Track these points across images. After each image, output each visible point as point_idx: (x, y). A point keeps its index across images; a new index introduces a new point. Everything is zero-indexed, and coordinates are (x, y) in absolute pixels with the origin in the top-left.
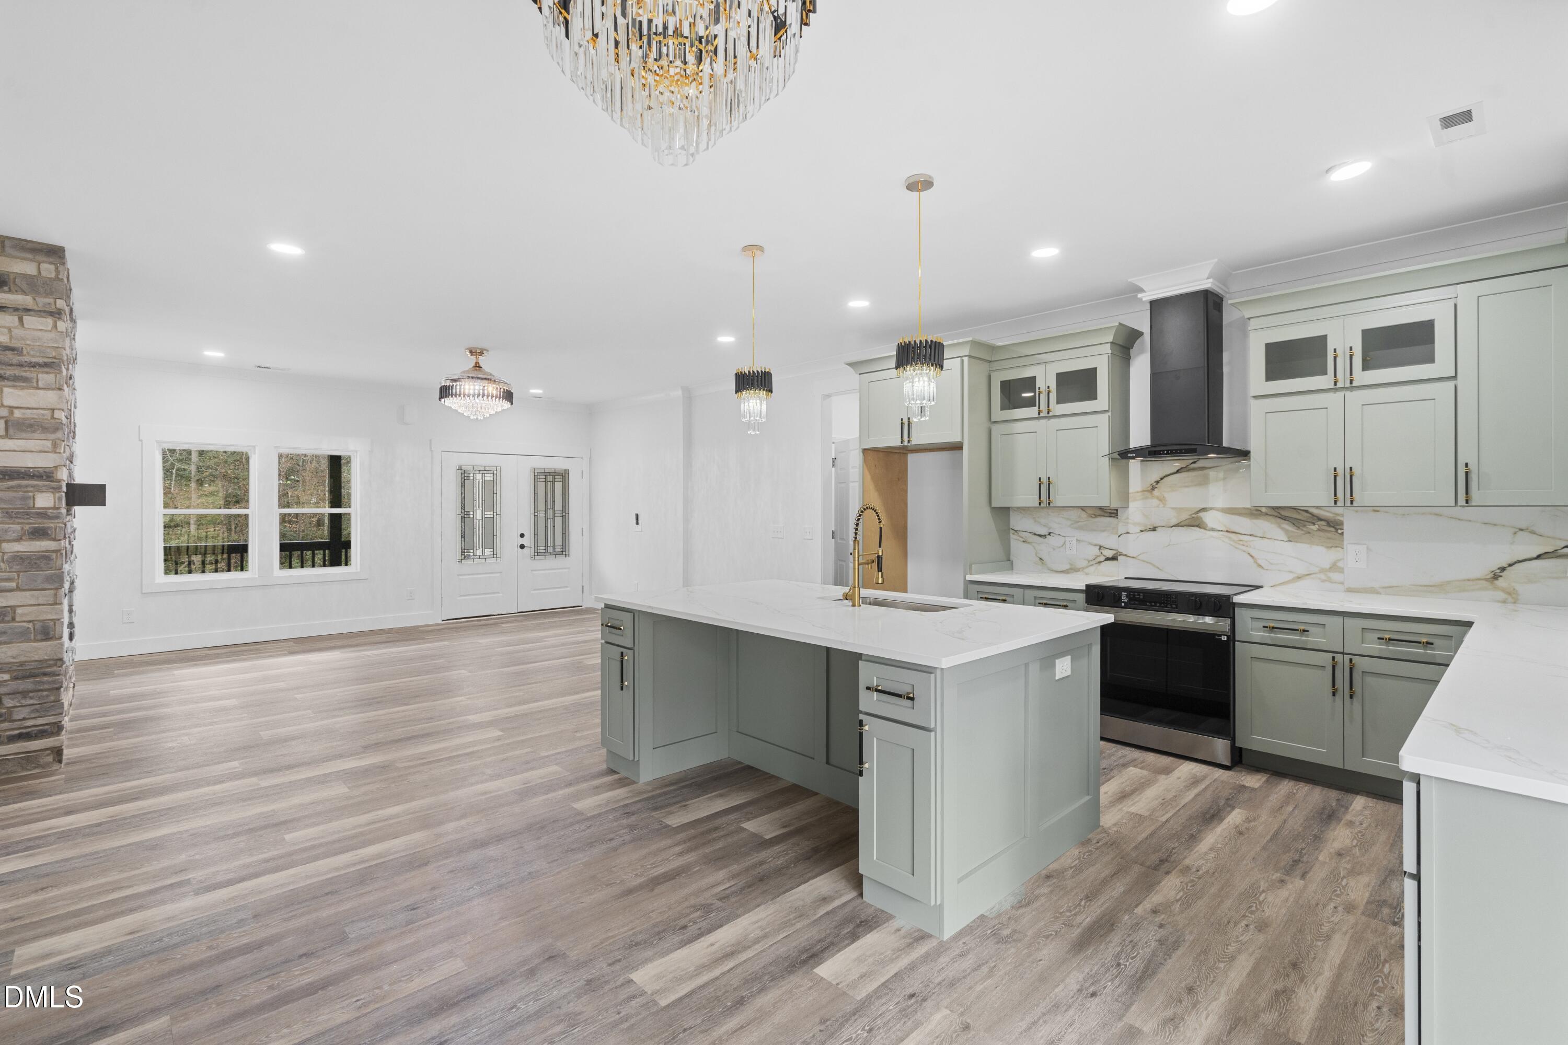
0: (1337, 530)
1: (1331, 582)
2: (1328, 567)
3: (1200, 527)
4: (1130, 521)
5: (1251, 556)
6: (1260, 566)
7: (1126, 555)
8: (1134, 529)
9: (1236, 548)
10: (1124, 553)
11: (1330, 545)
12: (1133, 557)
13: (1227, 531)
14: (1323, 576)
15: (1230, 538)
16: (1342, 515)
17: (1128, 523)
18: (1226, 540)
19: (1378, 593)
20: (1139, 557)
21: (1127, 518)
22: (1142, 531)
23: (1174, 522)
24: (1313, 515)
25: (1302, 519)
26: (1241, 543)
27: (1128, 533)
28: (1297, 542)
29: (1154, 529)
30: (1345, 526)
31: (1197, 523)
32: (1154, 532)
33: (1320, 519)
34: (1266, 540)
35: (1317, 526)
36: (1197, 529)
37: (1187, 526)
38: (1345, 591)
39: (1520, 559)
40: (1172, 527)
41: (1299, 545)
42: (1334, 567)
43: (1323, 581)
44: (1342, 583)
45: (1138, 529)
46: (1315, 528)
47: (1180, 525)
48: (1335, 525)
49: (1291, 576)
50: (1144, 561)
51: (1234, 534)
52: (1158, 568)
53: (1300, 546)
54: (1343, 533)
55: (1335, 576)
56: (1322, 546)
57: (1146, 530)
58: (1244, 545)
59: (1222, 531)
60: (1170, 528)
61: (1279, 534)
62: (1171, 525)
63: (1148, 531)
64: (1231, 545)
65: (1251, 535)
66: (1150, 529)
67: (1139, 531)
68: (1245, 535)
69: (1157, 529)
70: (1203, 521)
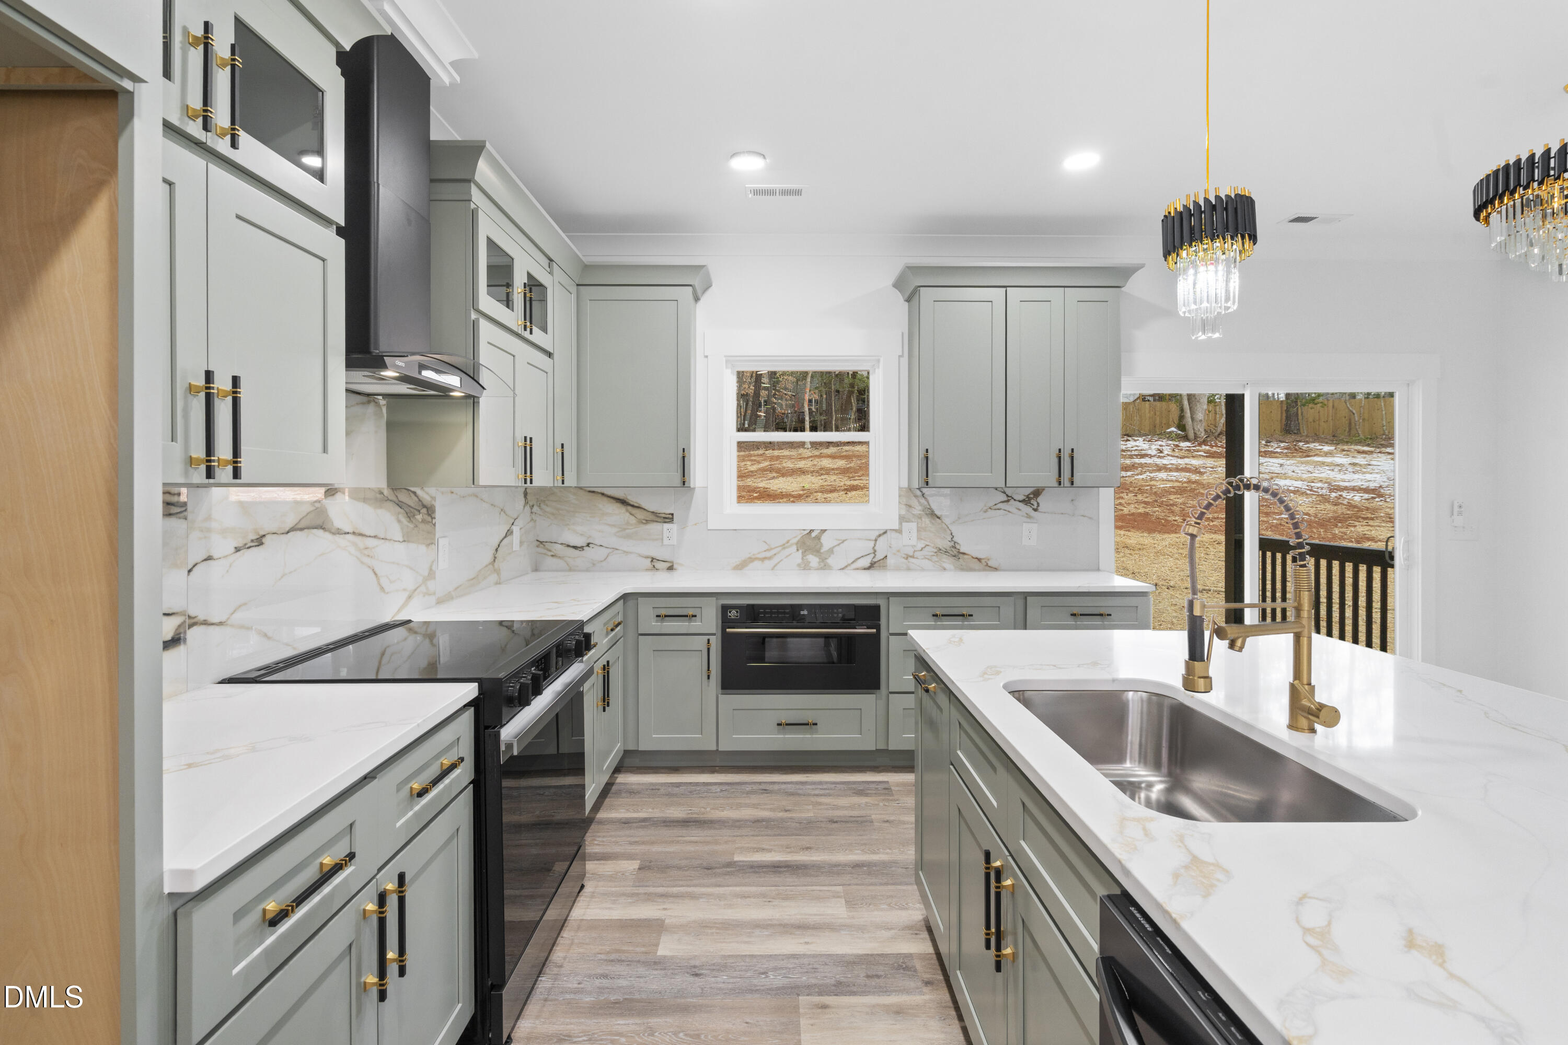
0: (432, 519)
1: (430, 594)
2: (427, 574)
3: (324, 529)
4: (214, 525)
5: (375, 574)
6: (382, 588)
7: (205, 623)
8: (222, 546)
9: (362, 563)
10: (201, 617)
11: (428, 542)
12: (221, 624)
13: (354, 533)
14: (423, 588)
15: (355, 545)
16: (434, 498)
17: (209, 530)
18: (353, 550)
19: (453, 598)
20: (231, 621)
21: (209, 518)
22: (237, 550)
23: (293, 520)
24: (420, 500)
25: (412, 505)
26: (366, 552)
27: (209, 558)
28: (408, 541)
29: (259, 541)
30: (438, 514)
31: (319, 522)
32: (261, 546)
33: (424, 506)
34: (387, 543)
35: (421, 515)
36: (320, 532)
37: (308, 528)
38: (435, 604)
39: (501, 538)
40: (288, 532)
41: (408, 545)
42: (431, 575)
43: (424, 595)
44: (434, 594)
45: (231, 544)
46: (419, 517)
47: (299, 526)
48: (430, 511)
49: (406, 595)
50: (240, 627)
51: (360, 538)
52: (265, 635)
53: (412, 546)
54: (435, 523)
55: (431, 585)
56: (424, 544)
58: (368, 556)
59: (348, 533)
60: (285, 535)
61: (396, 531)
62: (287, 530)
63: (249, 548)
64: (358, 558)
65: (375, 537)
66: (252, 541)
67: (233, 550)
68: (370, 536)
69: (264, 540)
70: (328, 516)
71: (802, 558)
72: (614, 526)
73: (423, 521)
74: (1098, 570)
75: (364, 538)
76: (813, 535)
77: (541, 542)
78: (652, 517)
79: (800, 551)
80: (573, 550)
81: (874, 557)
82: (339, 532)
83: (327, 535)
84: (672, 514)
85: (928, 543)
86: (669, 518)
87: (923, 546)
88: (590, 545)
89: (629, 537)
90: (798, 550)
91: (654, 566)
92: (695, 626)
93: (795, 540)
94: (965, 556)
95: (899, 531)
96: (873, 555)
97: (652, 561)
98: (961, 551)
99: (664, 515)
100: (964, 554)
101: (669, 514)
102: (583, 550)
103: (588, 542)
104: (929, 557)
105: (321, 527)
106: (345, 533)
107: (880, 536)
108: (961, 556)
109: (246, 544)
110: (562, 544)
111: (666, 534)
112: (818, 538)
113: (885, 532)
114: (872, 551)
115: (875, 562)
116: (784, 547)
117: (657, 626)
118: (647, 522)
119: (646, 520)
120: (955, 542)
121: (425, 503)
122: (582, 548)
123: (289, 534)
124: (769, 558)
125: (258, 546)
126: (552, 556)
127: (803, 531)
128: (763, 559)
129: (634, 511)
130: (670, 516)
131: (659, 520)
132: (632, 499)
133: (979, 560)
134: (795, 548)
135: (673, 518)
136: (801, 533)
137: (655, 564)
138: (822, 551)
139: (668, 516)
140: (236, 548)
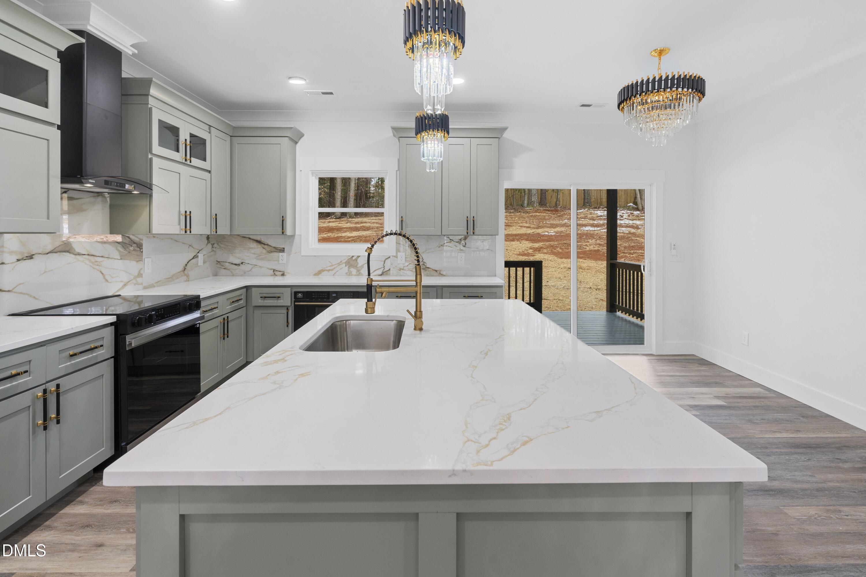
0: (140, 249)
1: (138, 284)
2: (137, 274)
3: (70, 253)
4: (5, 250)
5: (102, 273)
6: (107, 280)
7: (1, 290)
8: (9, 258)
9: (94, 268)
11: (138, 260)
12: (9, 291)
13: (88, 255)
14: (134, 281)
15: (90, 260)
16: (142, 240)
18: (88, 262)
19: (154, 287)
20: (15, 290)
23: (49, 248)
24: (132, 240)
25: (127, 242)
26: (96, 263)
28: (124, 259)
29: (31, 257)
30: (144, 247)
31: (67, 249)
32: (32, 260)
33: (134, 243)
34: (110, 259)
35: (133, 247)
36: (68, 254)
37: (60, 252)
38: (143, 289)
39: (190, 259)
40: (47, 254)
41: (125, 261)
42: (140, 275)
43: (135, 284)
44: (142, 284)
45: (14, 258)
46: (132, 248)
47: (55, 251)
48: (140, 246)
49: (123, 284)
50: (21, 293)
51: (92, 257)
52: (34, 297)
53: (127, 262)
54: (142, 251)
55: (140, 280)
56: (135, 261)
57: (23, 259)
58: (98, 265)
59: (85, 255)
60: (46, 255)
61: (116, 255)
62: (47, 252)
63: (24, 260)
64: (91, 266)
65: (102, 257)
66: (27, 257)
67: (16, 260)
68: (98, 256)
69: (33, 257)
70: (72, 247)
71: (348, 271)
72: (254, 254)
73: (134, 250)
74: (495, 276)
75: (95, 257)
76: (354, 258)
77: (219, 262)
78: (274, 250)
79: (347, 266)
80: (235, 265)
81: (384, 269)
82: (79, 254)
83: (72, 255)
84: (284, 248)
85: (410, 263)
86: (282, 250)
87: (408, 264)
88: (243, 263)
89: (262, 259)
90: (346, 266)
91: (275, 274)
92: (280, 302)
93: (344, 261)
94: (429, 269)
95: (396, 257)
96: (383, 268)
97: (274, 271)
98: (427, 266)
99: (279, 249)
100: (429, 268)
101: (283, 248)
102: (240, 266)
103: (242, 262)
104: (411, 270)
105: (68, 251)
106: (83, 255)
107: (387, 259)
108: (427, 269)
109: (23, 258)
110: (229, 263)
111: (281, 258)
112: (356, 260)
113: (389, 257)
114: (383, 266)
115: (384, 272)
116: (339, 264)
117: (261, 302)
118: (271, 252)
119: (271, 251)
120: (424, 262)
121: (135, 241)
122: (239, 265)
123: (48, 254)
124: (332, 270)
125: (30, 259)
126: (224, 269)
127: (348, 257)
128: (329, 270)
129: (266, 247)
130: (283, 249)
131: (277, 251)
132: (264, 239)
133: (436, 271)
134: (344, 265)
135: (284, 250)
136: (348, 258)
137: (275, 273)
138: (358, 266)
139: (282, 249)
140: (17, 260)
